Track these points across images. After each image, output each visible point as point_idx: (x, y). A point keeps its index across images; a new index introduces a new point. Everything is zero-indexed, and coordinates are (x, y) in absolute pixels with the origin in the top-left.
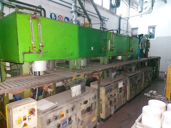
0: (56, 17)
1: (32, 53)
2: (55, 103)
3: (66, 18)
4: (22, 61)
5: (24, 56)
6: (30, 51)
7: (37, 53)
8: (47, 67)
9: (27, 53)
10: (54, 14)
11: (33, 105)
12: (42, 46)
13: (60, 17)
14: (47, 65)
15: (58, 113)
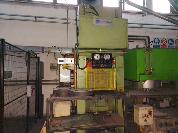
0: (159, 41)
1: (145, 74)
2: (165, 113)
3: (170, 39)
4: (139, 79)
5: (140, 76)
6: (144, 73)
7: (149, 74)
8: (154, 86)
9: (142, 74)
10: (157, 38)
11: (151, 109)
12: (153, 69)
13: (163, 40)
14: (154, 84)
15: (168, 121)
